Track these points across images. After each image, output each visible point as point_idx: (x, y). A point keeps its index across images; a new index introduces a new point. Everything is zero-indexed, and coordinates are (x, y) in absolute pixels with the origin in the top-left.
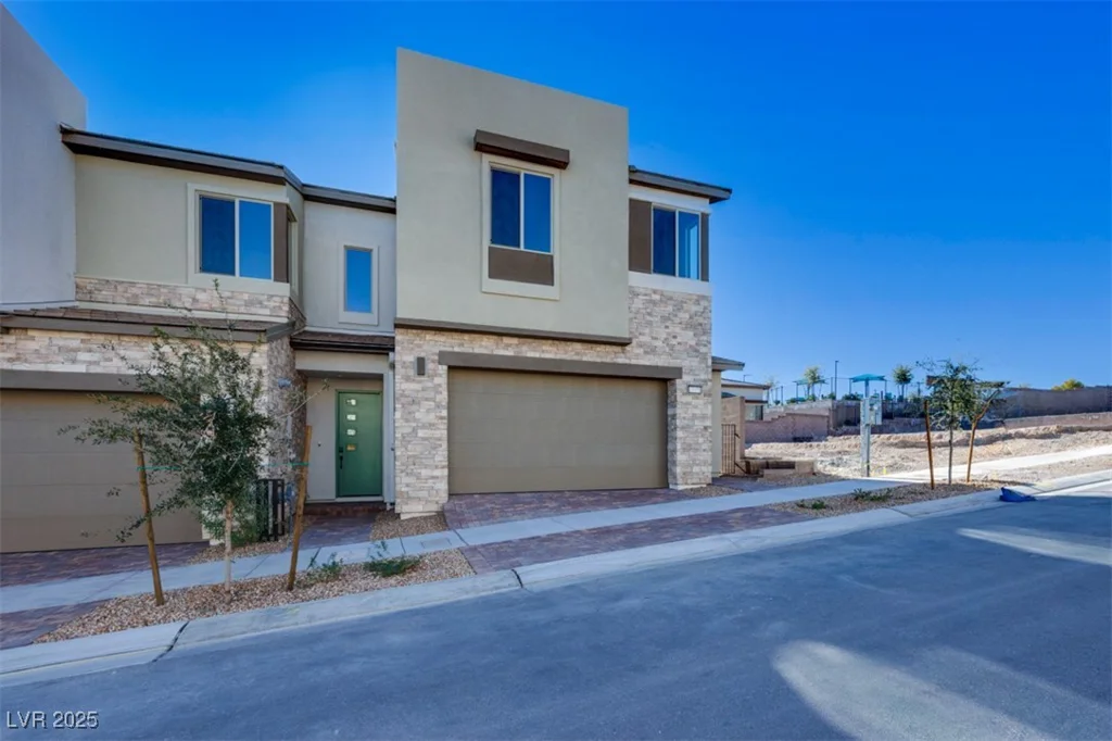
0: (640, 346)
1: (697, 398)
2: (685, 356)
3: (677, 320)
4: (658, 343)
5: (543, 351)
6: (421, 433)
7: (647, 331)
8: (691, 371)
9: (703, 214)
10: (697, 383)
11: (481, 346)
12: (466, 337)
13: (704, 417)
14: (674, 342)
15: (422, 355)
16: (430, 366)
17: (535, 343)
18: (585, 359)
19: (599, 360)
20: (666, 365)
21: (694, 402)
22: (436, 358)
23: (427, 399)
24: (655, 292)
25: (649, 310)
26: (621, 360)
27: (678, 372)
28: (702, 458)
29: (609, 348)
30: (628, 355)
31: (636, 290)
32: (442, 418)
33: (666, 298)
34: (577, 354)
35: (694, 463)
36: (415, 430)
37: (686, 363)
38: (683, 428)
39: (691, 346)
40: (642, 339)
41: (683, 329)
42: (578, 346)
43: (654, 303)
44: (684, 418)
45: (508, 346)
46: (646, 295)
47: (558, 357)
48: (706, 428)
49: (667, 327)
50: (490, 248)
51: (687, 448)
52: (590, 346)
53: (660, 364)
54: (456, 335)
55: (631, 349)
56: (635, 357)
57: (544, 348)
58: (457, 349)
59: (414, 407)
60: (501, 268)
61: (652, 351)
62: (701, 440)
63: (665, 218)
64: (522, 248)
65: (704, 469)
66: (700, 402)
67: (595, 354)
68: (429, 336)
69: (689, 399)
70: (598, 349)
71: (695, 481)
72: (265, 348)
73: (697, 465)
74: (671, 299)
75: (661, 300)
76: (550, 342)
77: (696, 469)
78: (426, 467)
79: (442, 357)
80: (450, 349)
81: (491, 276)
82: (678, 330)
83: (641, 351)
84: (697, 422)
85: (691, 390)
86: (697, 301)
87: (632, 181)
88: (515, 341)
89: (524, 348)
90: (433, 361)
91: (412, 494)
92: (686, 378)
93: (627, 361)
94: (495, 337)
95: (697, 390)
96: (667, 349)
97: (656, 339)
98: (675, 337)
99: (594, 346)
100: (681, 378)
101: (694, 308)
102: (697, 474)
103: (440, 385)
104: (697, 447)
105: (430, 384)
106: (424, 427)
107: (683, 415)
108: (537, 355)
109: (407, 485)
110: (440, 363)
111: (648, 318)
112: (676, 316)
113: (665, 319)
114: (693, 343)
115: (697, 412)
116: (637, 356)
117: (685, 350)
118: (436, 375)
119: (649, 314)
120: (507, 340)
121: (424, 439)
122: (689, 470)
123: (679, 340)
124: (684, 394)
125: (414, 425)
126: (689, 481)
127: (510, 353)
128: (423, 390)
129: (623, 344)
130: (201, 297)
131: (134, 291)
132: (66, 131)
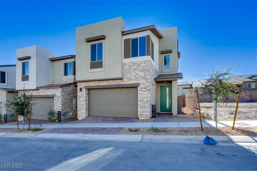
0: (127, 78)
1: (145, 92)
2: (141, 79)
3: (138, 69)
4: (132, 77)
5: (103, 83)
6: (81, 103)
7: (129, 74)
8: (143, 84)
9: (147, 36)
10: (145, 87)
11: (91, 84)
12: (89, 82)
13: (147, 98)
14: (137, 76)
15: (81, 87)
16: (82, 89)
17: (101, 82)
18: (113, 84)
19: (116, 84)
20: (134, 83)
21: (144, 93)
22: (84, 87)
23: (82, 96)
24: (131, 63)
25: (129, 68)
26: (122, 83)
27: (139, 84)
28: (147, 110)
29: (118, 80)
30: (124, 81)
31: (126, 63)
32: (84, 100)
33: (134, 64)
34: (111, 83)
35: (144, 112)
36: (80, 102)
37: (141, 81)
38: (140, 101)
39: (143, 77)
40: (128, 76)
41: (140, 72)
42: (111, 81)
43: (131, 66)
44: (141, 98)
45: (96, 83)
46: (128, 64)
47: (106, 84)
48: (148, 101)
49: (135, 72)
50: (90, 63)
51: (142, 107)
52: (114, 80)
53: (133, 83)
54: (87, 82)
55: (125, 79)
56: (126, 82)
57: (104, 82)
58: (87, 85)
59: (80, 98)
60: (93, 66)
61: (131, 79)
62: (146, 105)
63: (135, 41)
64: (97, 61)
65: (147, 113)
66: (146, 93)
67: (115, 82)
68: (82, 83)
69: (142, 92)
70: (116, 81)
71: (144, 117)
72: (61, 89)
73: (145, 112)
74: (136, 64)
75: (133, 65)
76: (105, 81)
77: (144, 113)
78: (82, 110)
79: (85, 87)
80: (86, 85)
81: (90, 69)
82: (138, 72)
83: (127, 80)
84: (145, 99)
85: (143, 89)
86: (145, 62)
88: (98, 82)
89: (100, 83)
90: (83, 88)
91: (80, 115)
92: (141, 86)
93: (123, 83)
94: (94, 82)
95: (145, 89)
96: (135, 78)
97: (132, 76)
98: (137, 74)
99: (115, 80)
100: (139, 86)
101: (144, 65)
102: (145, 115)
103: (84, 93)
104: (145, 106)
105: (82, 93)
106: (82, 102)
107: (140, 97)
108: (102, 84)
109: (79, 114)
110: (84, 89)
111: (129, 70)
112: (138, 68)
113: (134, 70)
114: (143, 75)
115: (145, 96)
116: (126, 81)
117: (141, 78)
118: (83, 91)
119: (130, 69)
120: (96, 82)
121: (82, 104)
122: (142, 113)
123: (139, 75)
124: (140, 91)
125: (80, 101)
126: (142, 117)
127: (97, 85)
128: (82, 94)
129: (121, 79)
130: (64, 80)
131: (58, 80)
132: (50, 59)
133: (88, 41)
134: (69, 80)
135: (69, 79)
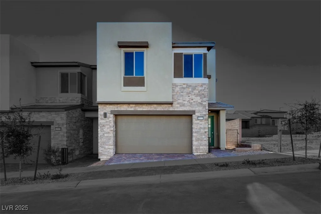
0: (178, 104)
1: (202, 121)
2: (197, 106)
3: (194, 93)
4: (186, 102)
5: (143, 108)
6: (105, 135)
7: (181, 98)
8: (199, 111)
9: (204, 54)
10: (202, 116)
11: (123, 108)
12: (119, 105)
13: (205, 128)
14: (192, 101)
15: (106, 112)
16: (108, 115)
17: (140, 106)
18: (157, 110)
19: (163, 110)
20: (189, 110)
21: (201, 123)
22: (110, 112)
23: (107, 125)
24: (184, 84)
25: (182, 91)
26: (171, 109)
27: (194, 112)
28: (204, 143)
29: (166, 105)
30: (174, 107)
31: (177, 84)
32: (111, 130)
33: (188, 86)
34: (155, 108)
35: (201, 145)
36: (104, 134)
37: (196, 108)
38: (196, 132)
39: (199, 102)
40: (179, 101)
41: (195, 96)
42: (155, 106)
43: (184, 88)
44: (196, 129)
45: (132, 107)
46: (180, 86)
47: (148, 109)
48: (206, 132)
49: (189, 96)
50: (124, 77)
51: (198, 140)
52: (159, 105)
53: (186, 110)
54: (116, 105)
55: (175, 104)
56: (176, 108)
57: (144, 107)
58: (116, 109)
59: (104, 127)
60: (127, 83)
61: (184, 105)
62: (203, 137)
63: (188, 58)
64: (134, 76)
65: (205, 147)
66: (203, 123)
67: (161, 108)
68: (108, 106)
69: (198, 122)
70: (162, 106)
71: (201, 152)
73: (202, 146)
74: (191, 86)
75: (187, 87)
76: (146, 105)
77: (201, 147)
78: (107, 145)
79: (112, 112)
80: (114, 109)
81: (124, 86)
82: (193, 97)
83: (179, 105)
84: (201, 130)
85: (199, 118)
86: (202, 85)
87: (173, 47)
88: (134, 105)
89: (137, 107)
90: (109, 113)
91: (103, 153)
92: (197, 114)
93: (173, 109)
94: (128, 105)
95: (202, 118)
96: (189, 104)
97: (185, 101)
98: (192, 100)
99: (161, 105)
100: (195, 114)
101: (200, 88)
102: (202, 149)
103: (111, 120)
104: (201, 139)
105: (108, 120)
106: (106, 133)
107: (195, 128)
108: (141, 109)
109: (102, 150)
110: (111, 114)
111: (182, 94)
112: (193, 92)
113: (188, 93)
114: (200, 101)
115: (202, 126)
116: (177, 107)
117: (197, 104)
118: (109, 118)
119: (182, 92)
120: (131, 105)
121: (107, 137)
122: (198, 147)
123: (194, 100)
124: (196, 120)
125: (103, 133)
126: (198, 152)
127: (132, 109)
128: (106, 122)
129: (171, 104)
130: (61, 99)
131: (47, 99)
132: (32, 63)
133: (121, 45)
134: (71, 100)
135: (71, 98)
